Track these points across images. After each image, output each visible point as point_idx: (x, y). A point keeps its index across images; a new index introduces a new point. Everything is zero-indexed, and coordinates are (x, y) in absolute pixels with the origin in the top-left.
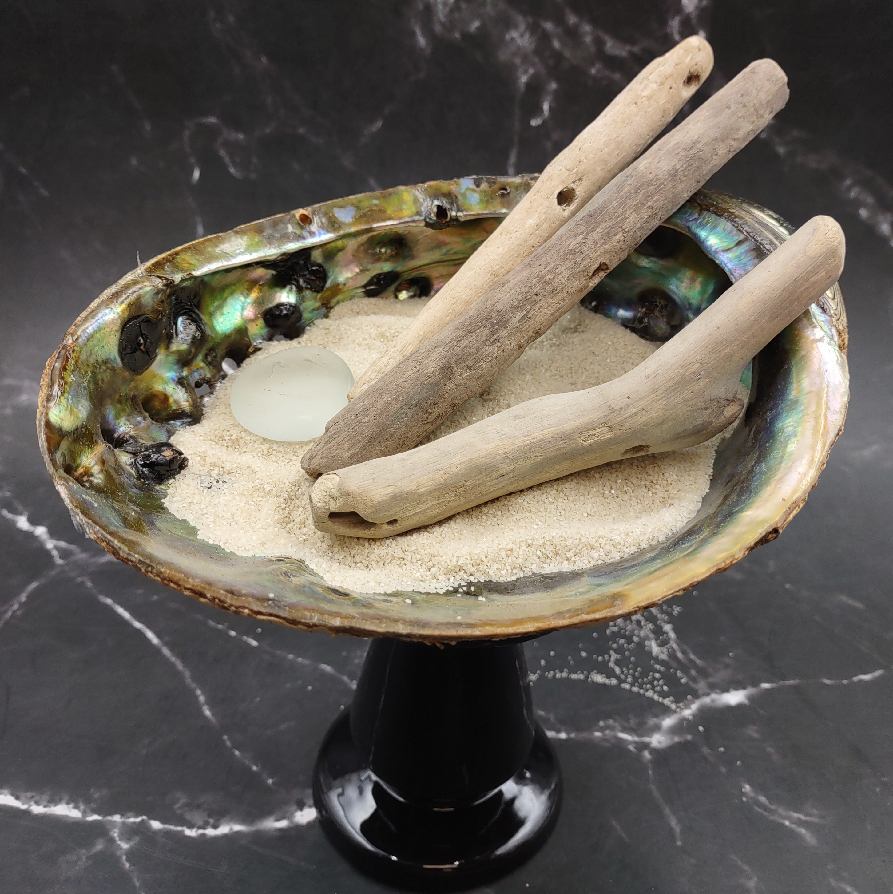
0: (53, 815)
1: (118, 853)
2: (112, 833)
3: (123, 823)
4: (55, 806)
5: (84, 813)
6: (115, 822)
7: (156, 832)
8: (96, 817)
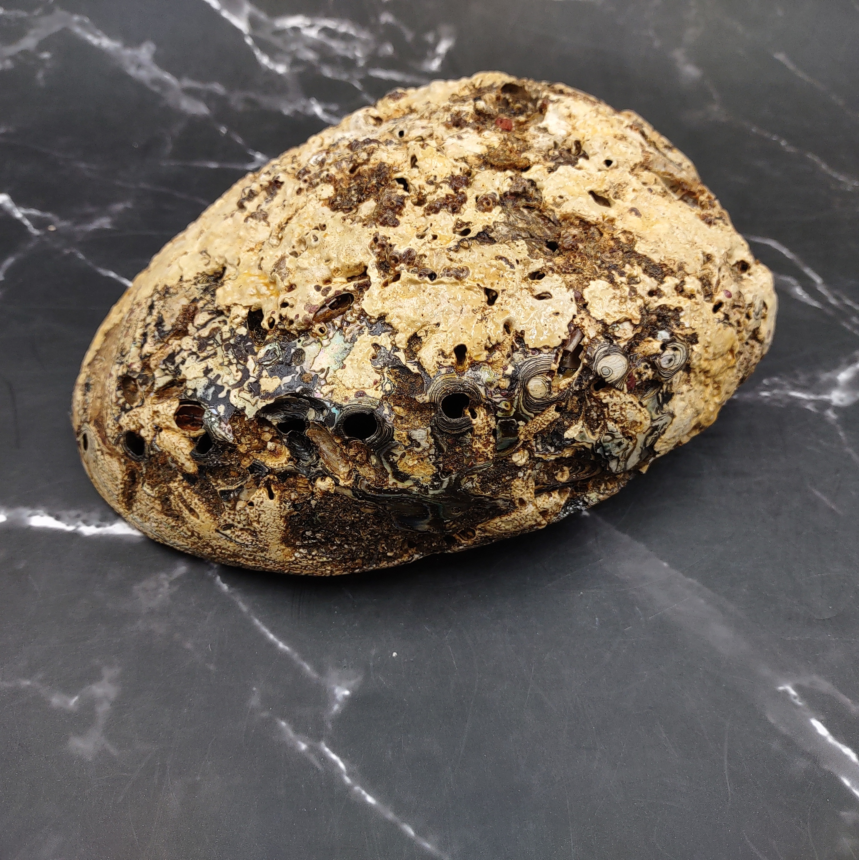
0: (112, 535)
4: (111, 524)
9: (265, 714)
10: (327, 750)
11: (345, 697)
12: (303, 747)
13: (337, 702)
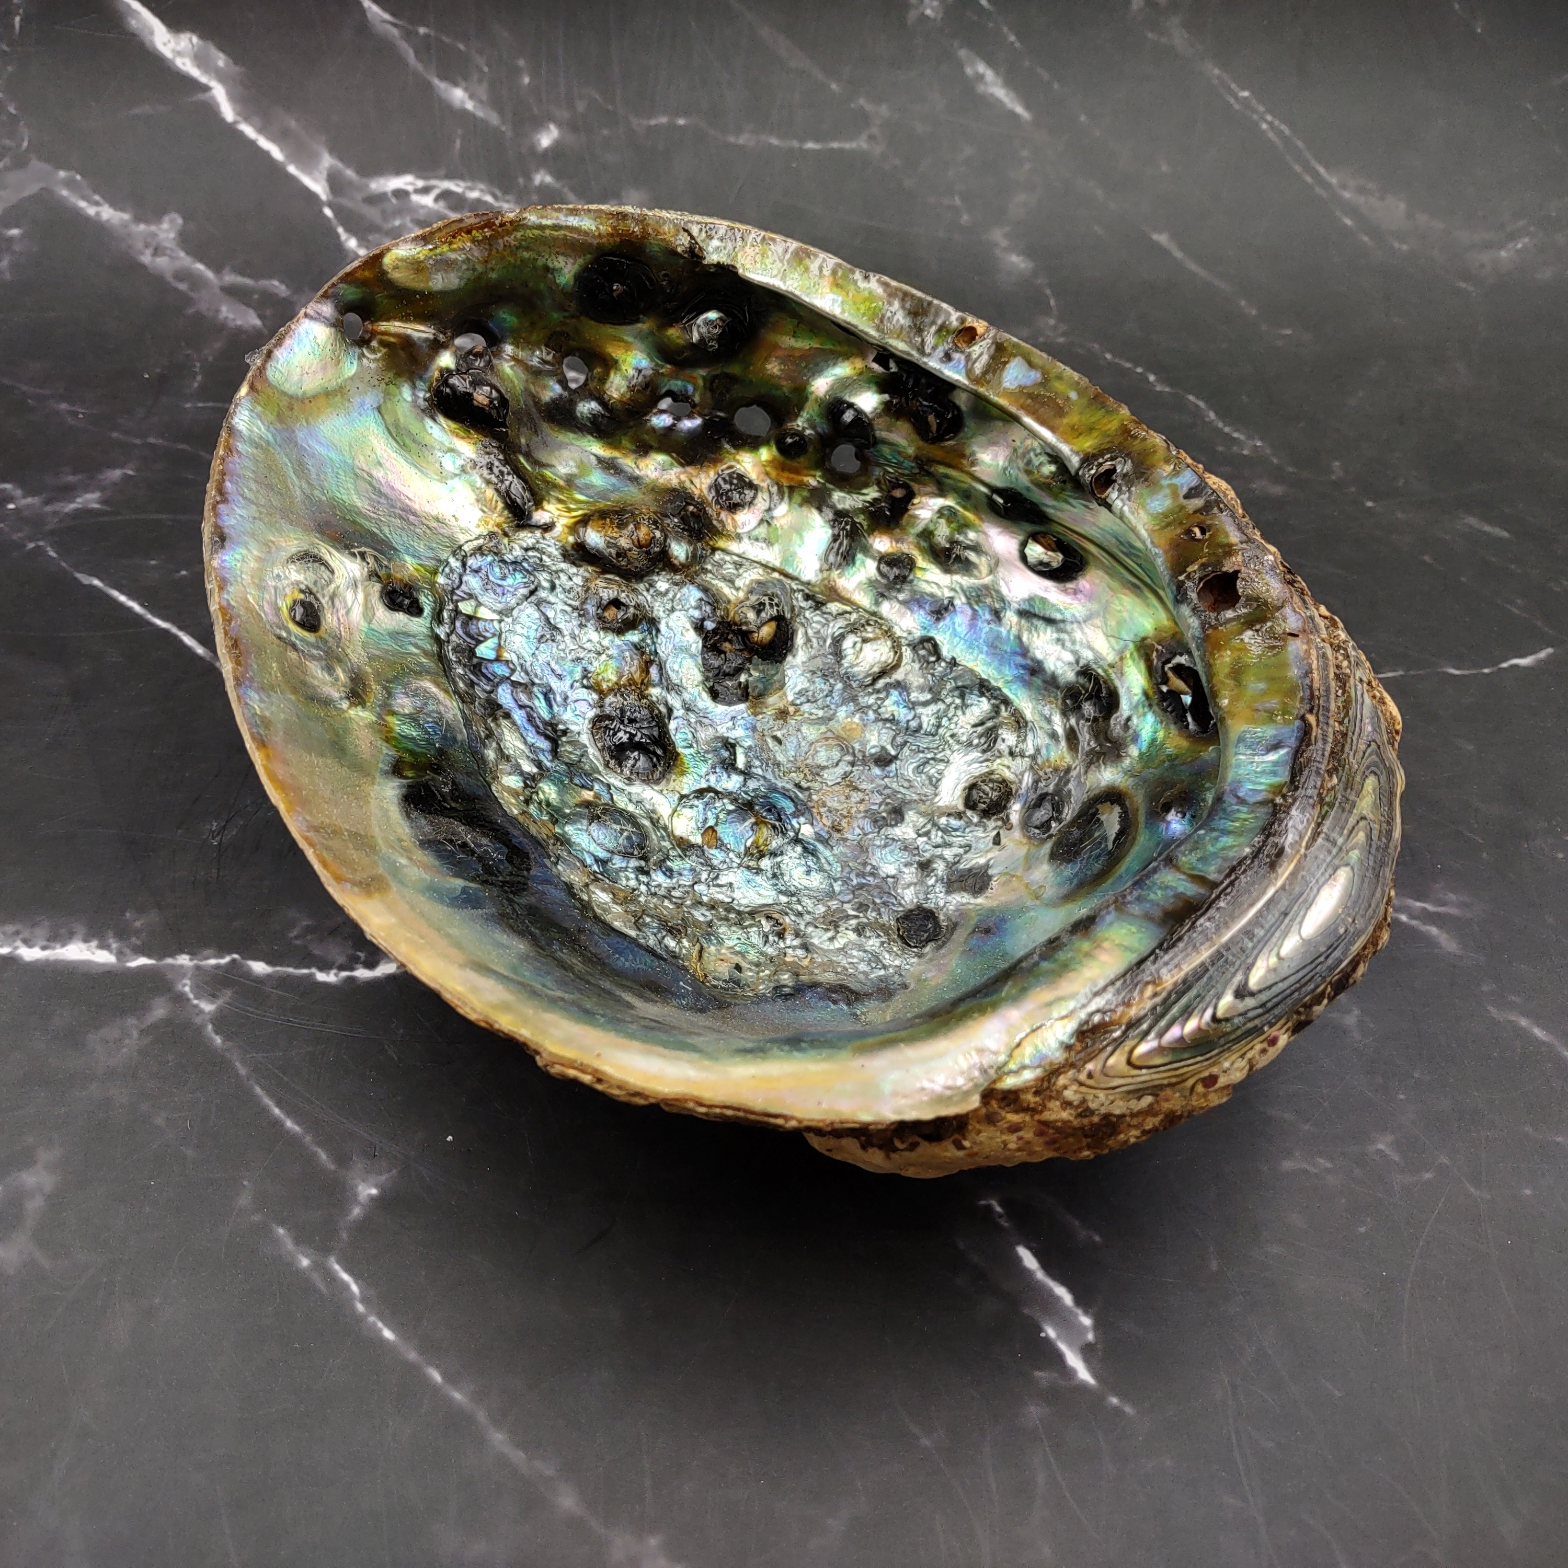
0: (62, 961)
1: (198, 1020)
2: (179, 987)
3: (198, 968)
4: (63, 946)
5: (120, 954)
6: (182, 966)
7: (261, 980)
8: (143, 961)
9: (257, 1218)
10: (337, 1267)
11: (372, 1198)
12: (305, 1262)
13: (359, 1203)
